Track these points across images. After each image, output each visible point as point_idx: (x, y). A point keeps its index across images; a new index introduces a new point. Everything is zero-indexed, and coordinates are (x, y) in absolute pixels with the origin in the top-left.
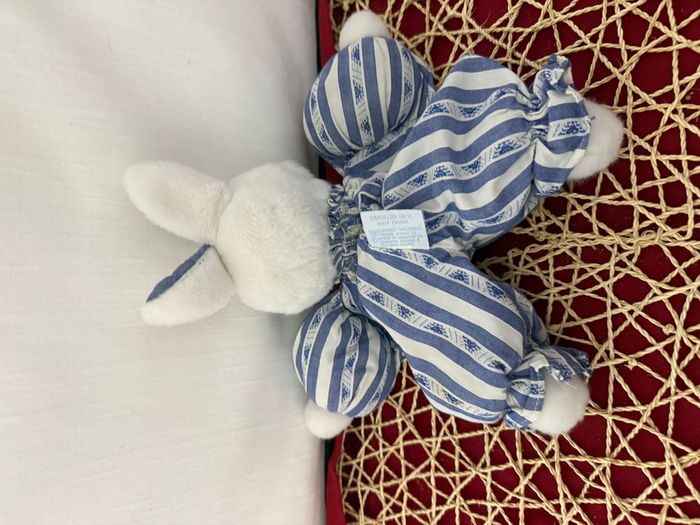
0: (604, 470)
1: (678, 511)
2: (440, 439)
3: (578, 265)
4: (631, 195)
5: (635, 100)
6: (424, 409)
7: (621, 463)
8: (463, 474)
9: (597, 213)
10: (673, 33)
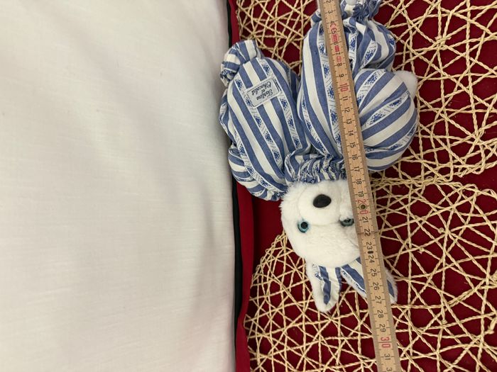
0: (407, 312)
1: (449, 332)
2: (308, 301)
3: (391, 196)
4: (420, 157)
5: (421, 105)
6: (298, 284)
7: (417, 307)
8: (323, 322)
9: (401, 166)
10: (440, 70)
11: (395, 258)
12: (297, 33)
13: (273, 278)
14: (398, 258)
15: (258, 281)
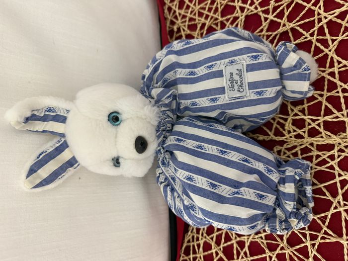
3: (315, 153)
4: (343, 115)
5: (339, 64)
6: (229, 243)
9: (324, 126)
11: (326, 217)
12: (216, 16)
13: (205, 237)
14: (329, 217)
15: (191, 240)
